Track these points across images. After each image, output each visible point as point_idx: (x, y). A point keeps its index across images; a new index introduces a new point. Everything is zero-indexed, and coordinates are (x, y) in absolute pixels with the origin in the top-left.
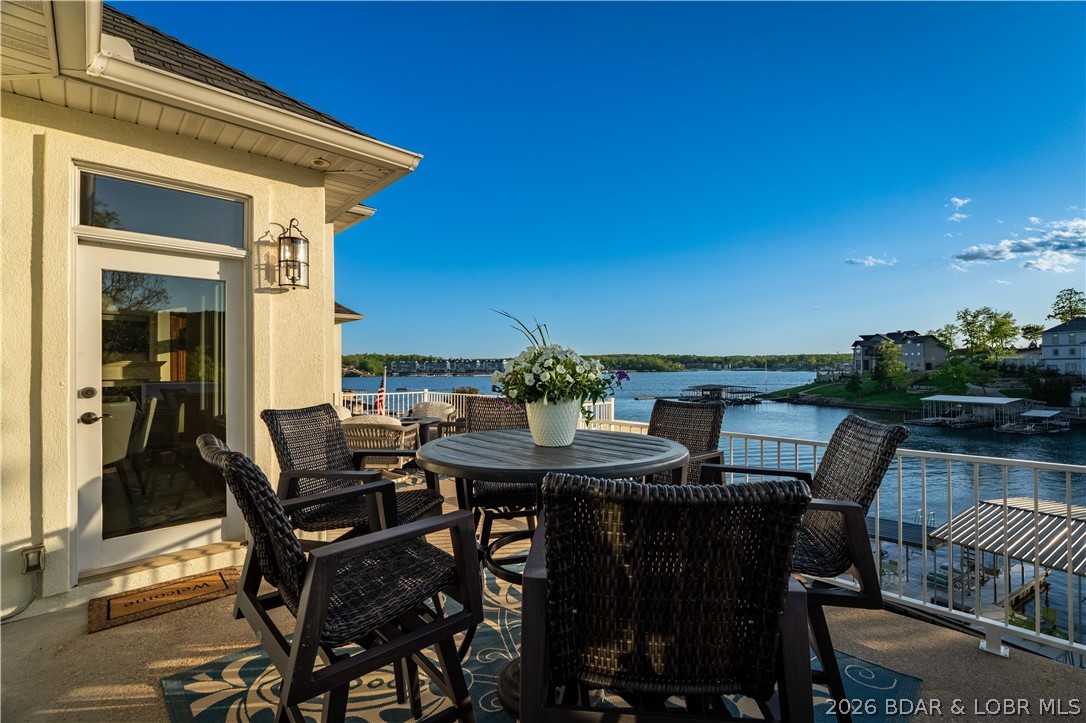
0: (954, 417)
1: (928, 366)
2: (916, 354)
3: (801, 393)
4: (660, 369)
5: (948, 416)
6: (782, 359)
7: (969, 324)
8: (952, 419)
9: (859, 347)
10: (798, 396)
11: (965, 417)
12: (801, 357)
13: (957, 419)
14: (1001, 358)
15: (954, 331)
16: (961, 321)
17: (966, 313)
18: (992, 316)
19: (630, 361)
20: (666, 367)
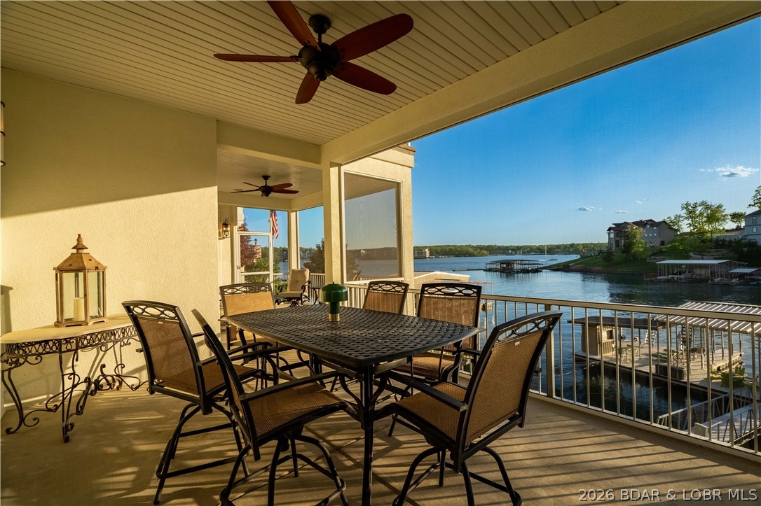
0: (680, 275)
1: (662, 243)
2: (653, 235)
3: (571, 265)
4: (471, 255)
5: (676, 274)
6: (558, 247)
7: (690, 212)
8: (679, 276)
9: (612, 231)
10: (568, 266)
11: (688, 275)
12: (572, 245)
13: (682, 276)
14: (715, 236)
15: (681, 219)
16: (685, 211)
17: (687, 205)
18: (708, 207)
19: (450, 249)
20: (476, 253)
